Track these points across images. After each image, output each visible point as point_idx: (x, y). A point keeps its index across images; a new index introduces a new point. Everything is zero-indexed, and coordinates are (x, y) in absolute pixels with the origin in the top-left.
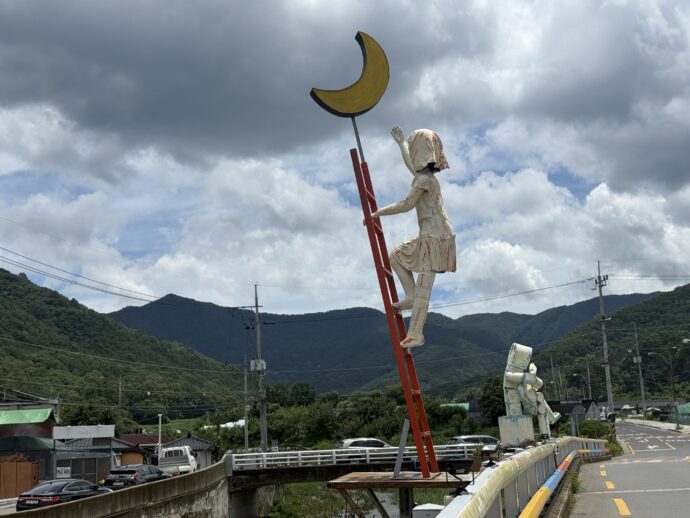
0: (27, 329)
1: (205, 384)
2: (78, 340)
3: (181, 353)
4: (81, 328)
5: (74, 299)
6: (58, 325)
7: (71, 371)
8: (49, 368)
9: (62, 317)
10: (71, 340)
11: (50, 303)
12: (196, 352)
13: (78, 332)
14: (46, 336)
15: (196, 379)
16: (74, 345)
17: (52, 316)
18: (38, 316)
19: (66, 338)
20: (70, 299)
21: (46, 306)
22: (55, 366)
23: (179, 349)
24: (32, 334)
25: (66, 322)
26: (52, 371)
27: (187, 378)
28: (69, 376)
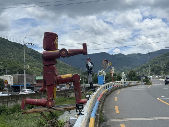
0: (27, 58)
1: (68, 70)
2: (39, 61)
3: (62, 63)
4: (39, 58)
5: (37, 51)
6: (34, 57)
7: (38, 68)
8: (33, 67)
9: (35, 55)
10: (37, 60)
11: (32, 52)
12: (65, 63)
13: (38, 59)
14: (31, 59)
15: (65, 69)
16: (38, 61)
17: (32, 55)
18: (29, 55)
19: (36, 60)
20: (36, 51)
21: (31, 53)
22: (34, 67)
23: (61, 62)
24: (28, 59)
25: (36, 56)
26: (34, 68)
27: (64, 69)
28: (38, 69)
